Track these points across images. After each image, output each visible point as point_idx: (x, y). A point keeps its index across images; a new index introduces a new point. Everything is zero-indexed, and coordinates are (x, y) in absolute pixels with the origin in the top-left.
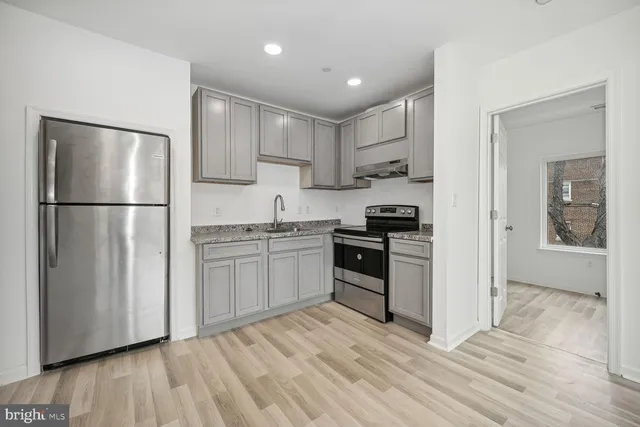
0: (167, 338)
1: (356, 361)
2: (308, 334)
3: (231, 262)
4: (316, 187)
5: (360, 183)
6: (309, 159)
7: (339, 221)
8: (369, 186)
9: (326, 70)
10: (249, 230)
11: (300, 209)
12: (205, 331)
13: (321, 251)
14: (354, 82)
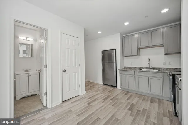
0: (116, 87)
3: (126, 75)
10: (140, 69)
12: (122, 89)
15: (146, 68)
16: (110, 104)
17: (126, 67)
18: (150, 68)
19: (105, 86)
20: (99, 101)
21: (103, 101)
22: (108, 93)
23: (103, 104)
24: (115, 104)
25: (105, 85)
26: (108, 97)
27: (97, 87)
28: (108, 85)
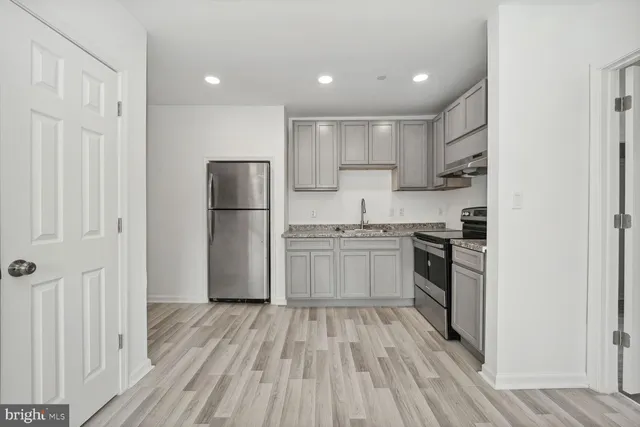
0: (269, 300)
1: (379, 359)
2: (362, 327)
3: (307, 254)
4: (402, 189)
5: (451, 182)
6: (393, 162)
7: (444, 224)
8: (469, 185)
9: (382, 78)
10: (338, 229)
11: (392, 211)
12: (292, 303)
13: (398, 253)
14: (421, 78)
15: (354, 227)
16: (293, 376)
17: (296, 226)
18: (365, 227)
19: (223, 309)
20: (243, 381)
21: (259, 374)
22: (254, 331)
23: (268, 388)
24: (307, 366)
25: (221, 301)
26: (266, 347)
27: (189, 319)
28: (234, 301)
